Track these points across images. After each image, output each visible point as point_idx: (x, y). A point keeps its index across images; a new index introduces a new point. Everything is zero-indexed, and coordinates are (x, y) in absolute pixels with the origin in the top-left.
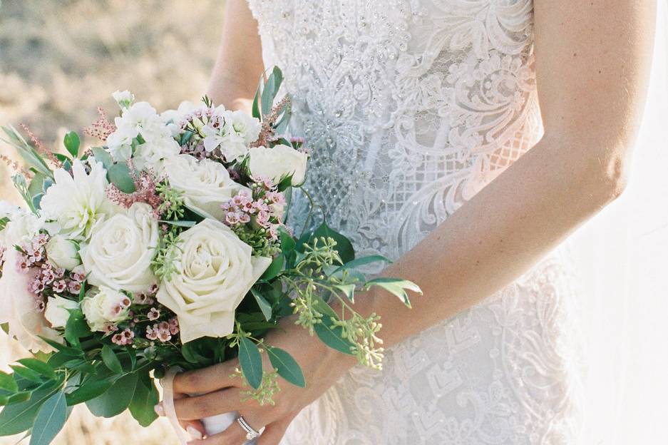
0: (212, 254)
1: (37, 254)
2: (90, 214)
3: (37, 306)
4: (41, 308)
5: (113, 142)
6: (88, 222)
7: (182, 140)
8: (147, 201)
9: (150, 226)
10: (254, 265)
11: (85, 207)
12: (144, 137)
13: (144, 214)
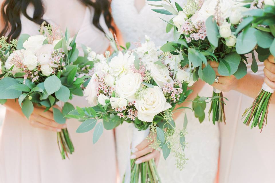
0: (154, 97)
1: (102, 79)
2: (124, 69)
3: (97, 94)
4: (98, 95)
5: (139, 49)
6: (122, 72)
7: (160, 57)
8: (141, 74)
9: (139, 81)
10: (165, 105)
11: (123, 67)
12: (149, 52)
13: (138, 77)
